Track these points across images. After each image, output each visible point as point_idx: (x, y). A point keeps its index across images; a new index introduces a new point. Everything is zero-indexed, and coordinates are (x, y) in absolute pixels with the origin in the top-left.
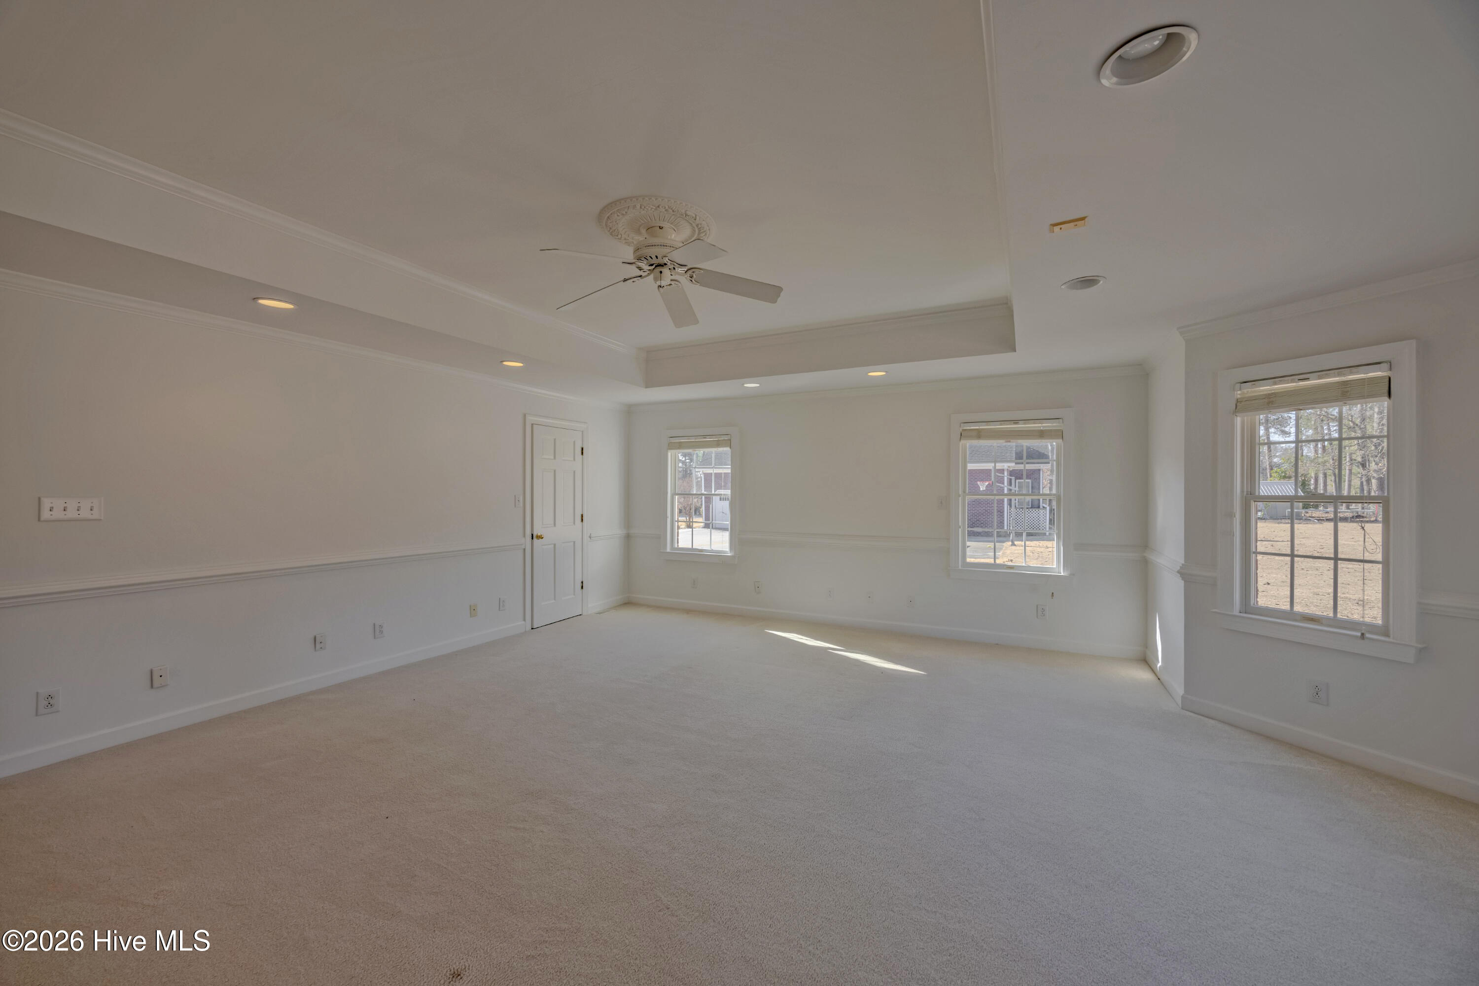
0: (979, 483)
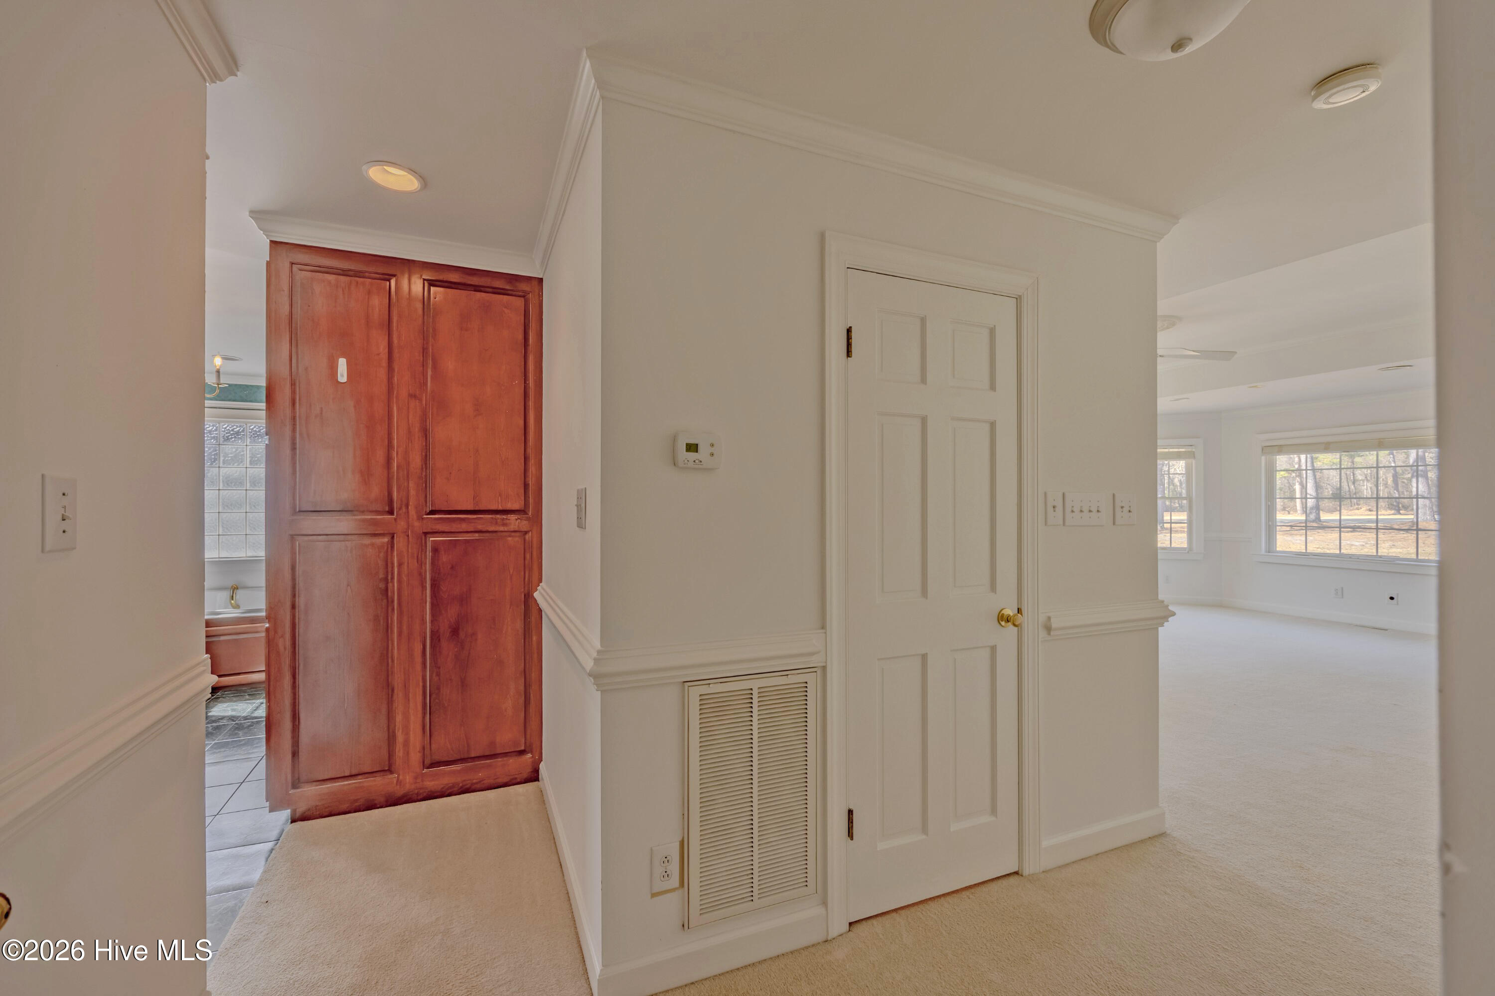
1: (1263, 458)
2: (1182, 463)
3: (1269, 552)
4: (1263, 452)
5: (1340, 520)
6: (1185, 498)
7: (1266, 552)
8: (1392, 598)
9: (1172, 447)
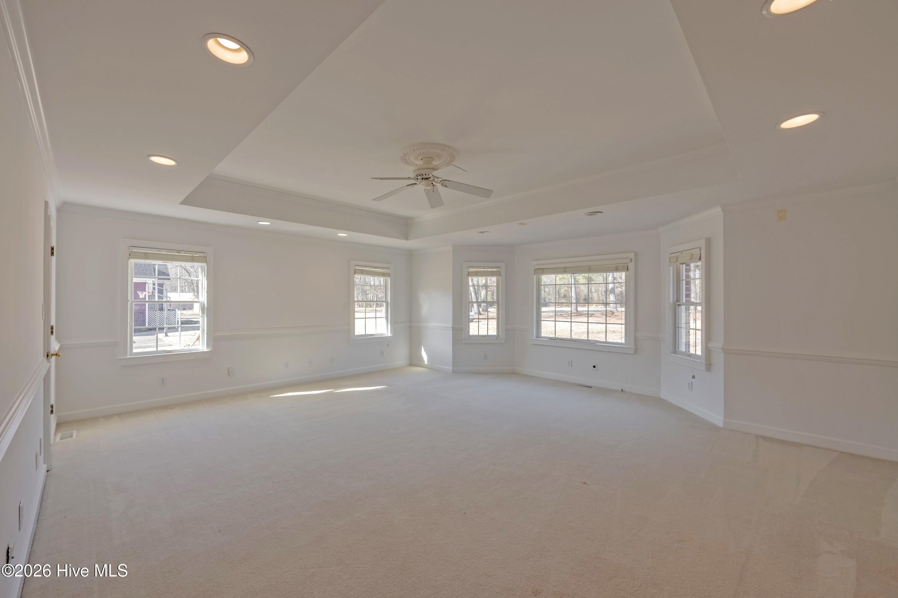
0: (138, 292)
1: (535, 276)
2: (494, 279)
3: (538, 338)
4: (535, 272)
5: (588, 311)
6: (495, 302)
7: (536, 338)
8: (594, 367)
9: (489, 267)
